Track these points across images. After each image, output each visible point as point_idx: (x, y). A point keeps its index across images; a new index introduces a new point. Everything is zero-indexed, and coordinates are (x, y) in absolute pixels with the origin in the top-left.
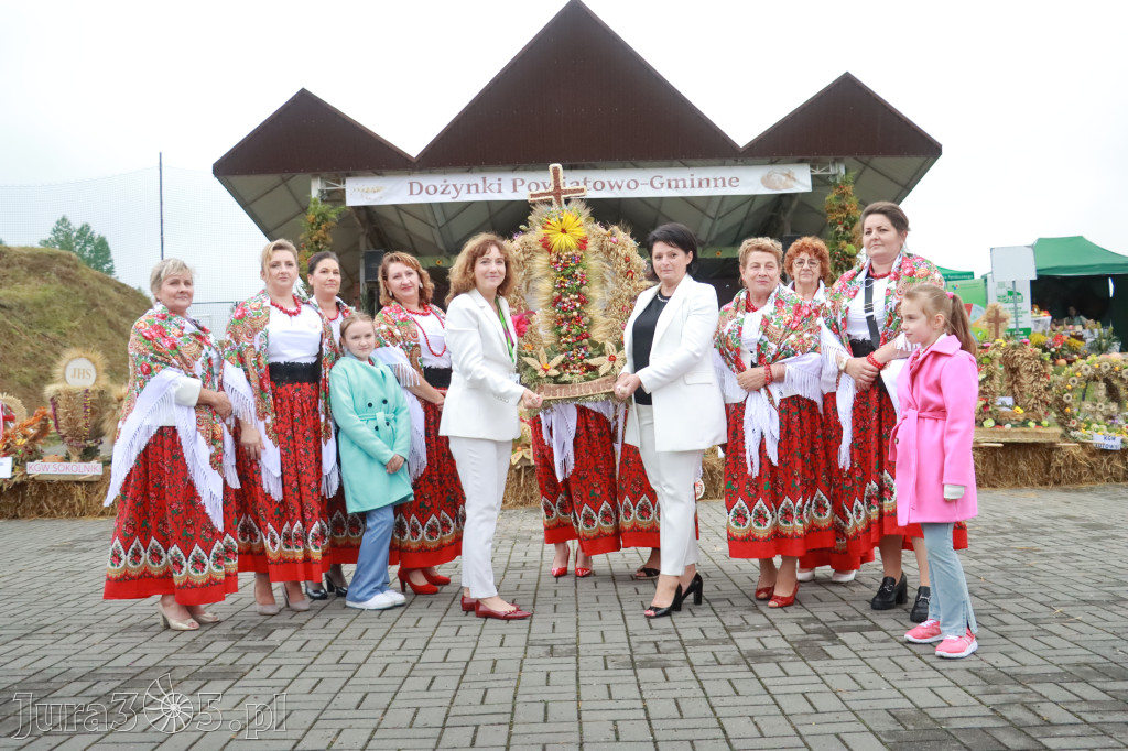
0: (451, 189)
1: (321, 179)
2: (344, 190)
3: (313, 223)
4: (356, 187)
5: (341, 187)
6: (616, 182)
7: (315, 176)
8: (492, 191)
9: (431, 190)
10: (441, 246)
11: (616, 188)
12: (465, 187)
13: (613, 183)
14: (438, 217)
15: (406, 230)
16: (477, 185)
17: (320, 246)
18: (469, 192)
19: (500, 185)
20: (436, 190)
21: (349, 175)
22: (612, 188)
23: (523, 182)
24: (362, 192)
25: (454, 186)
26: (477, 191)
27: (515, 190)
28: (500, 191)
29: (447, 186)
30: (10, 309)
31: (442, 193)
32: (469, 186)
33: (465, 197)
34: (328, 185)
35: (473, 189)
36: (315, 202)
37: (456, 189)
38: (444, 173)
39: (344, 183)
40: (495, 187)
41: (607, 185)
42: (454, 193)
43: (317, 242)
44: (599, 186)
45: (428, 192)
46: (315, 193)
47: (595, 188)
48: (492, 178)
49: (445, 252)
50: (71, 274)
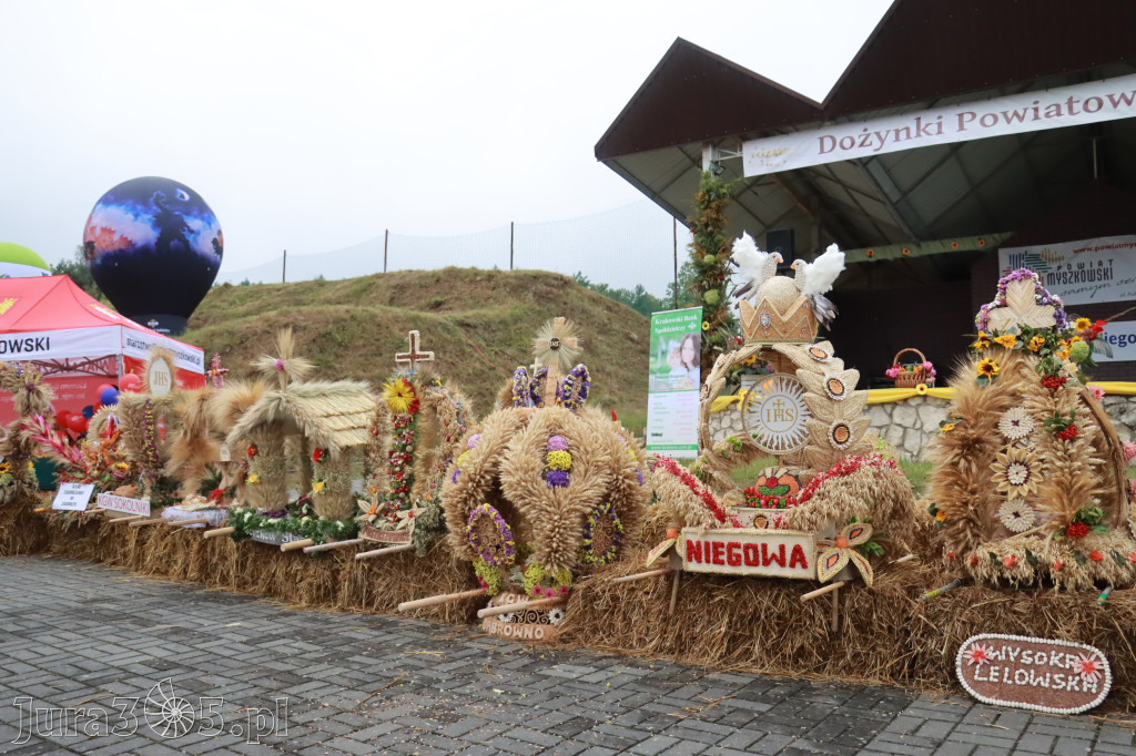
0: (873, 138)
1: (714, 147)
2: (741, 159)
3: (703, 203)
4: (755, 152)
5: (738, 155)
6: (1123, 96)
7: (706, 145)
8: (928, 134)
9: (847, 143)
10: (906, 230)
11: (1123, 104)
12: (892, 134)
13: (1116, 98)
14: (887, 190)
15: (867, 215)
16: (908, 129)
17: (710, 229)
18: (897, 139)
19: (940, 125)
20: (853, 144)
21: (746, 139)
22: (1115, 104)
23: (974, 115)
24: (764, 158)
25: (878, 134)
26: (908, 137)
27: (961, 128)
28: (940, 132)
29: (868, 136)
30: (475, 327)
31: (862, 145)
32: (897, 132)
33: (891, 146)
34: (723, 155)
35: (903, 135)
36: (707, 176)
37: (880, 138)
38: (865, 119)
39: (741, 150)
40: (933, 128)
41: (1107, 102)
42: (877, 143)
43: (707, 225)
44: (1093, 105)
45: (843, 148)
46: (706, 165)
47: (1086, 110)
48: (930, 119)
49: (914, 239)
50: (551, 292)
